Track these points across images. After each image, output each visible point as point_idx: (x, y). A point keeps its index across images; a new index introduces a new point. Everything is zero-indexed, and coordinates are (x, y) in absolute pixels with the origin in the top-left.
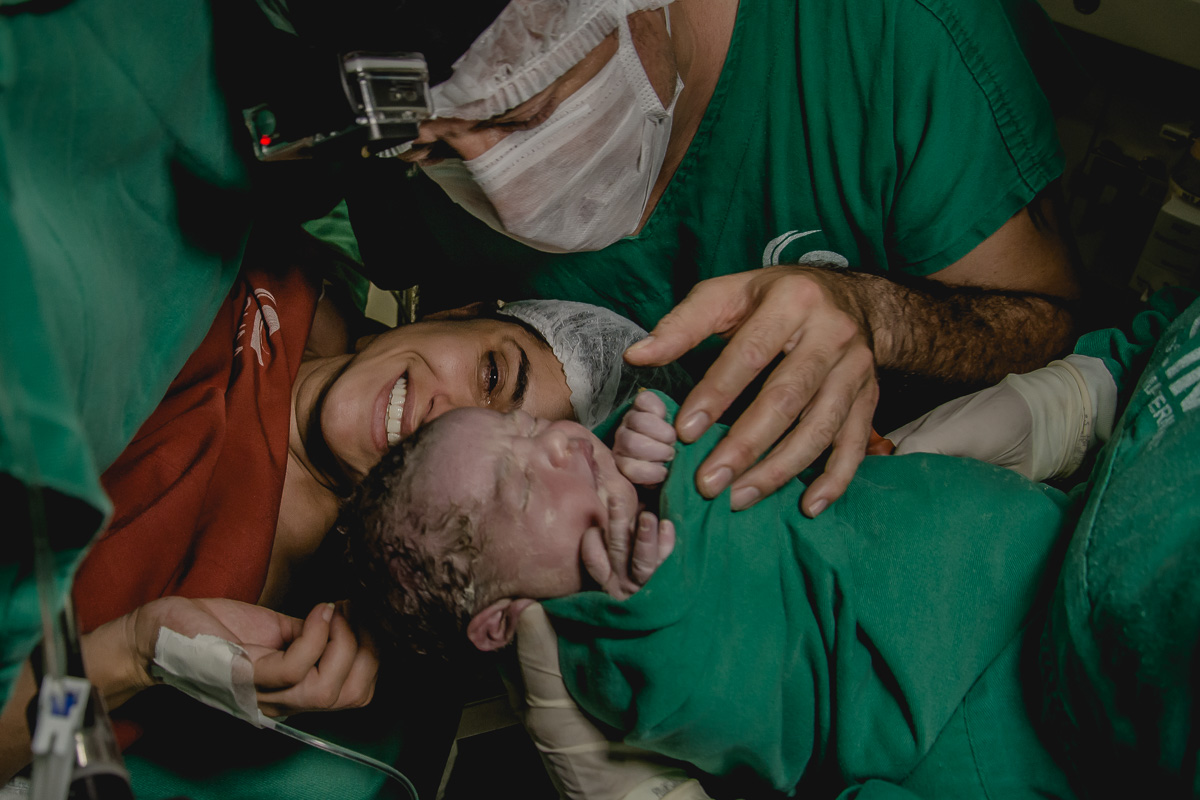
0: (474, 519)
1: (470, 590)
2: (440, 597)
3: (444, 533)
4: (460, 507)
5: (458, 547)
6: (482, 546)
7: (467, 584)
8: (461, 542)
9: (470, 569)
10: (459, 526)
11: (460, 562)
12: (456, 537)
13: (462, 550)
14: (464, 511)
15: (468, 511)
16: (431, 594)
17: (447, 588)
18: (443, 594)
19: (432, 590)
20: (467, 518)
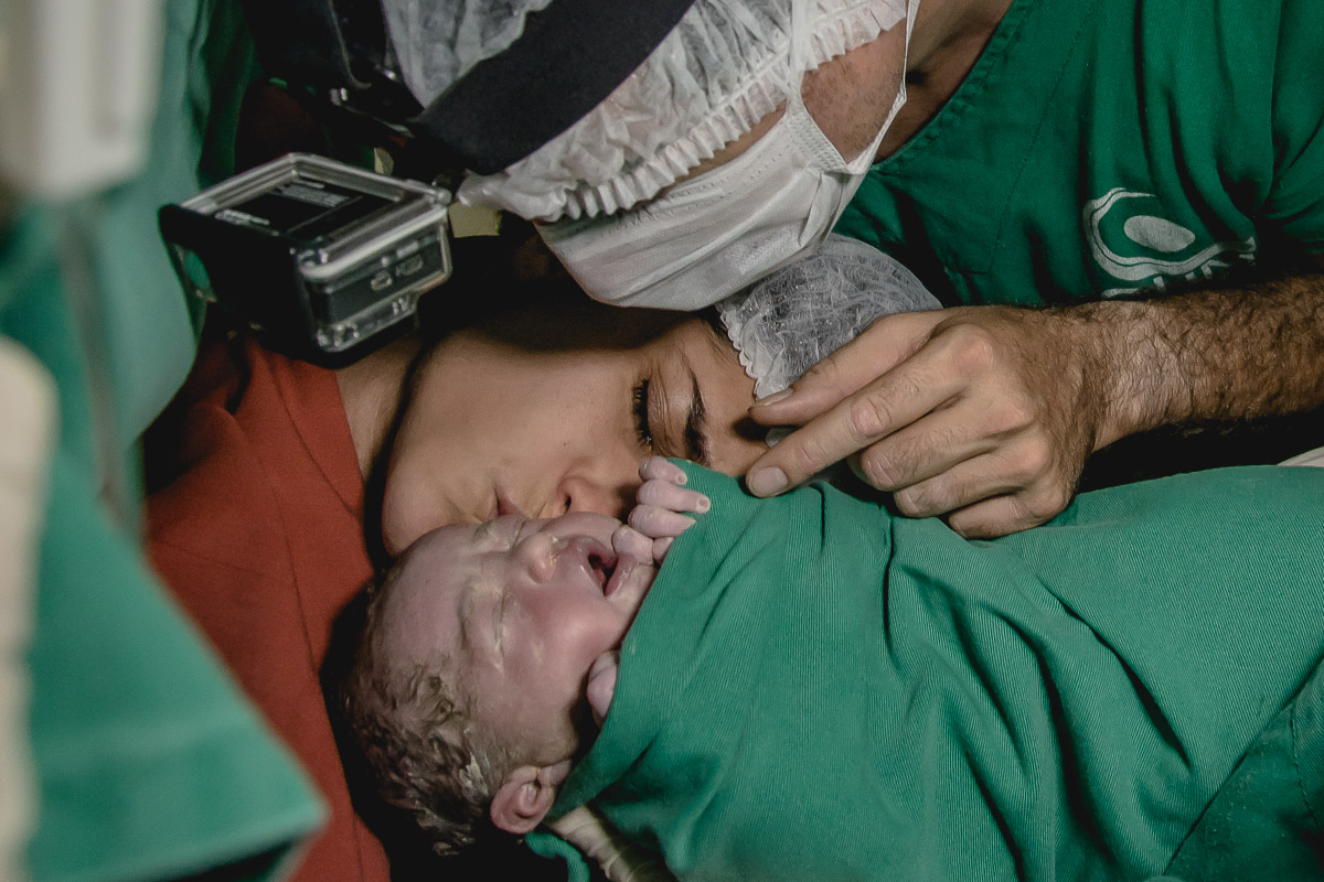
0: (448, 680)
1: (474, 766)
2: (439, 781)
3: (418, 703)
4: (425, 667)
5: (441, 717)
6: (468, 709)
7: (466, 761)
8: (443, 710)
9: (464, 740)
10: (432, 691)
11: (449, 735)
12: (435, 706)
13: (447, 718)
14: (433, 671)
15: (437, 670)
16: (427, 781)
17: (444, 769)
18: (442, 778)
19: (428, 777)
20: (438, 678)
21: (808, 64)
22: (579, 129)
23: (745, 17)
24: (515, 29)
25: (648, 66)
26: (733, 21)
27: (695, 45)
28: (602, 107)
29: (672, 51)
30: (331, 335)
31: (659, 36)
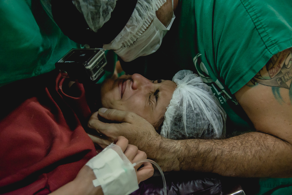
21: (156, 10)
22: (122, 32)
23: (145, 3)
24: (109, 16)
25: (132, 17)
26: (144, 5)
27: (138, 11)
28: (125, 27)
29: (135, 13)
30: (92, 78)
31: (132, 11)
